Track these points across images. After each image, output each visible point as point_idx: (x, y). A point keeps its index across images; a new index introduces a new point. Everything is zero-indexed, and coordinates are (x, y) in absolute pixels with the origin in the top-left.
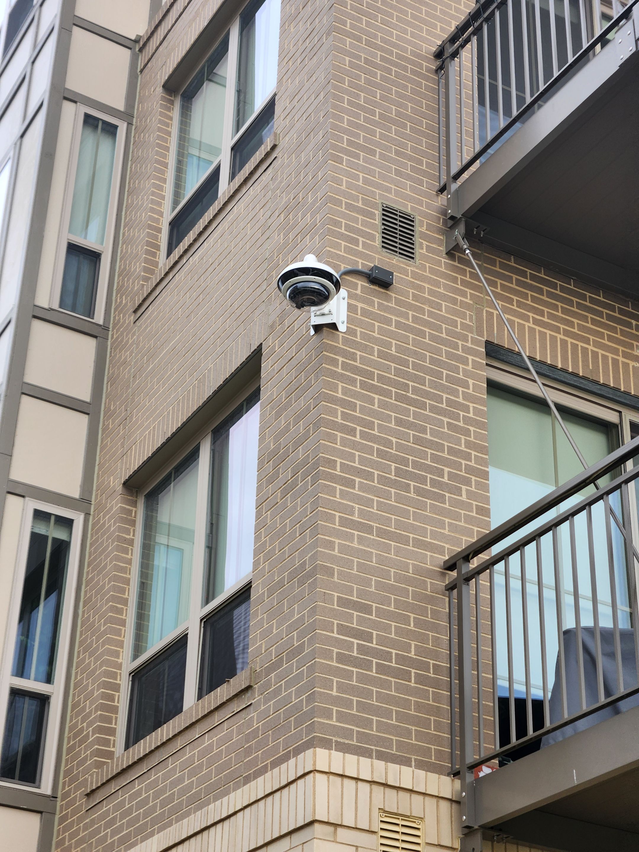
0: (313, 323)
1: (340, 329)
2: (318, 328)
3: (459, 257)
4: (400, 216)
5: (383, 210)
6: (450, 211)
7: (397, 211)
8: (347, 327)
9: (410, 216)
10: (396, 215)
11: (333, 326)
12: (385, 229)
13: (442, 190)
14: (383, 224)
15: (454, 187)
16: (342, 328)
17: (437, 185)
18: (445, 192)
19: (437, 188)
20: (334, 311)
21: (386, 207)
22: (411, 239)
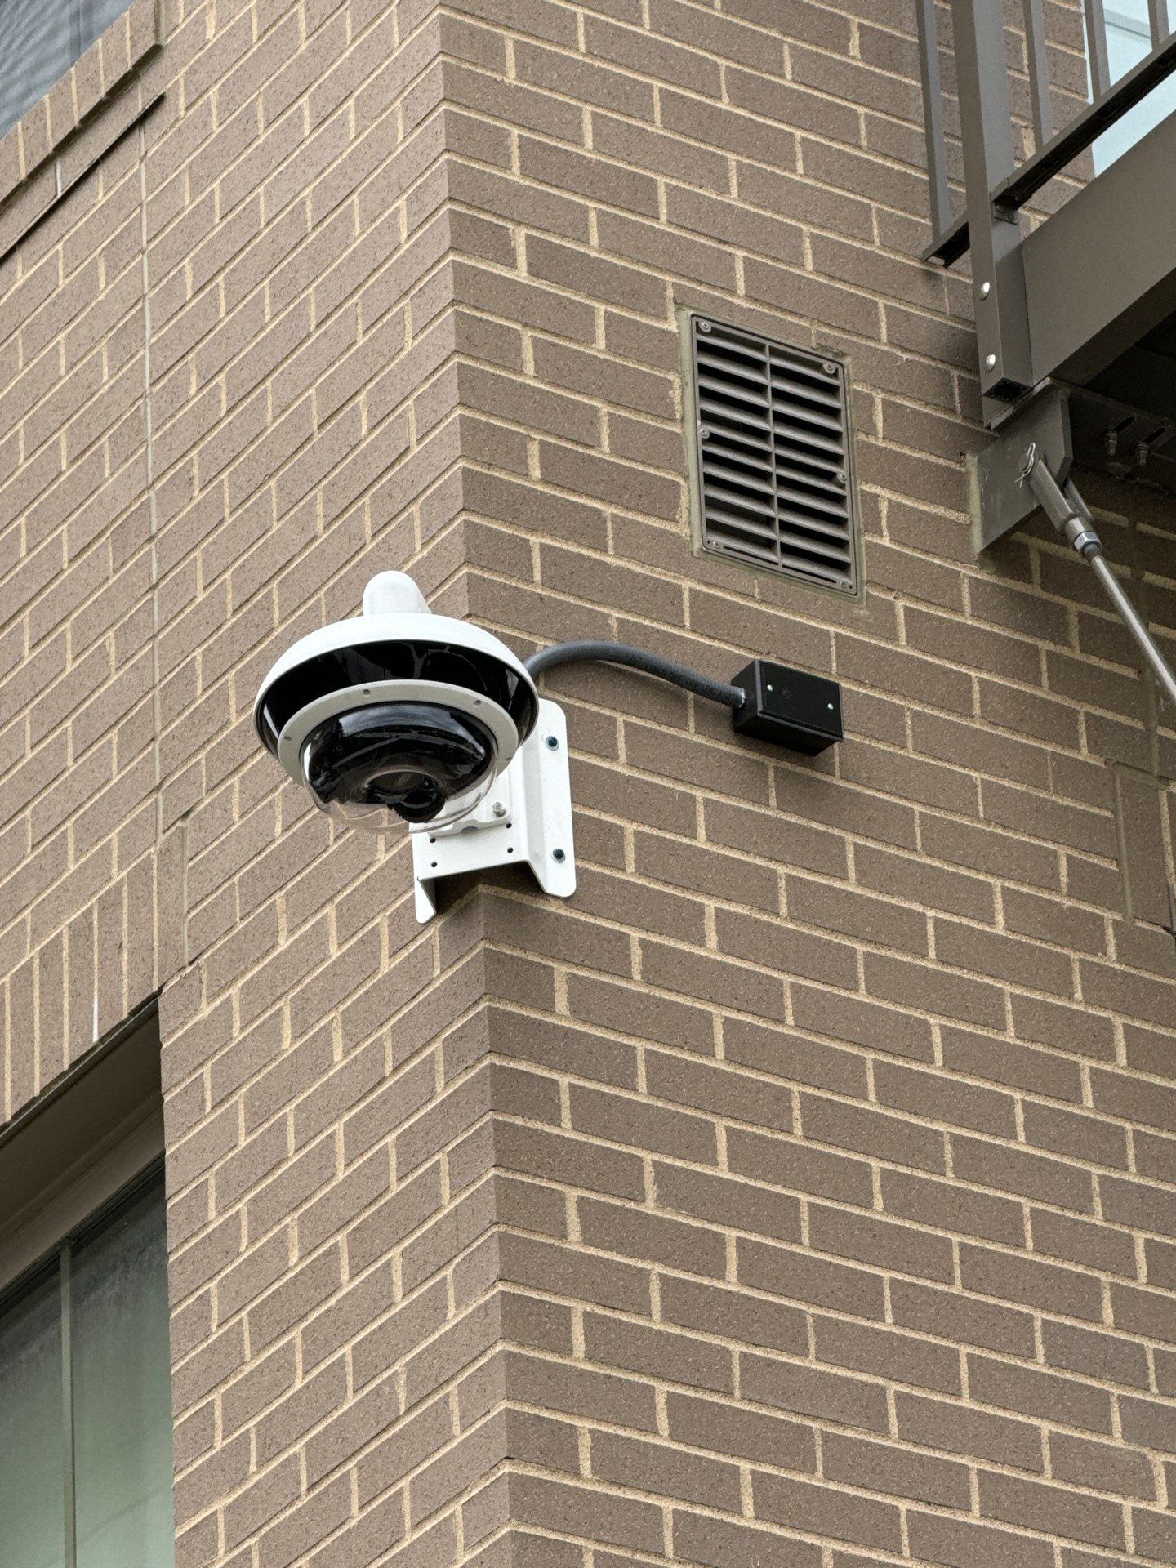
0: (423, 871)
1: (550, 887)
2: (445, 891)
3: (1045, 557)
4: (778, 372)
5: (703, 348)
6: (992, 360)
7: (760, 348)
8: (579, 872)
9: (818, 367)
10: (758, 366)
11: (521, 876)
12: (714, 439)
13: (953, 248)
14: (707, 417)
15: (1002, 240)
16: (559, 879)
17: (925, 233)
18: (964, 261)
19: (927, 242)
20: (517, 812)
21: (715, 333)
22: (829, 476)
